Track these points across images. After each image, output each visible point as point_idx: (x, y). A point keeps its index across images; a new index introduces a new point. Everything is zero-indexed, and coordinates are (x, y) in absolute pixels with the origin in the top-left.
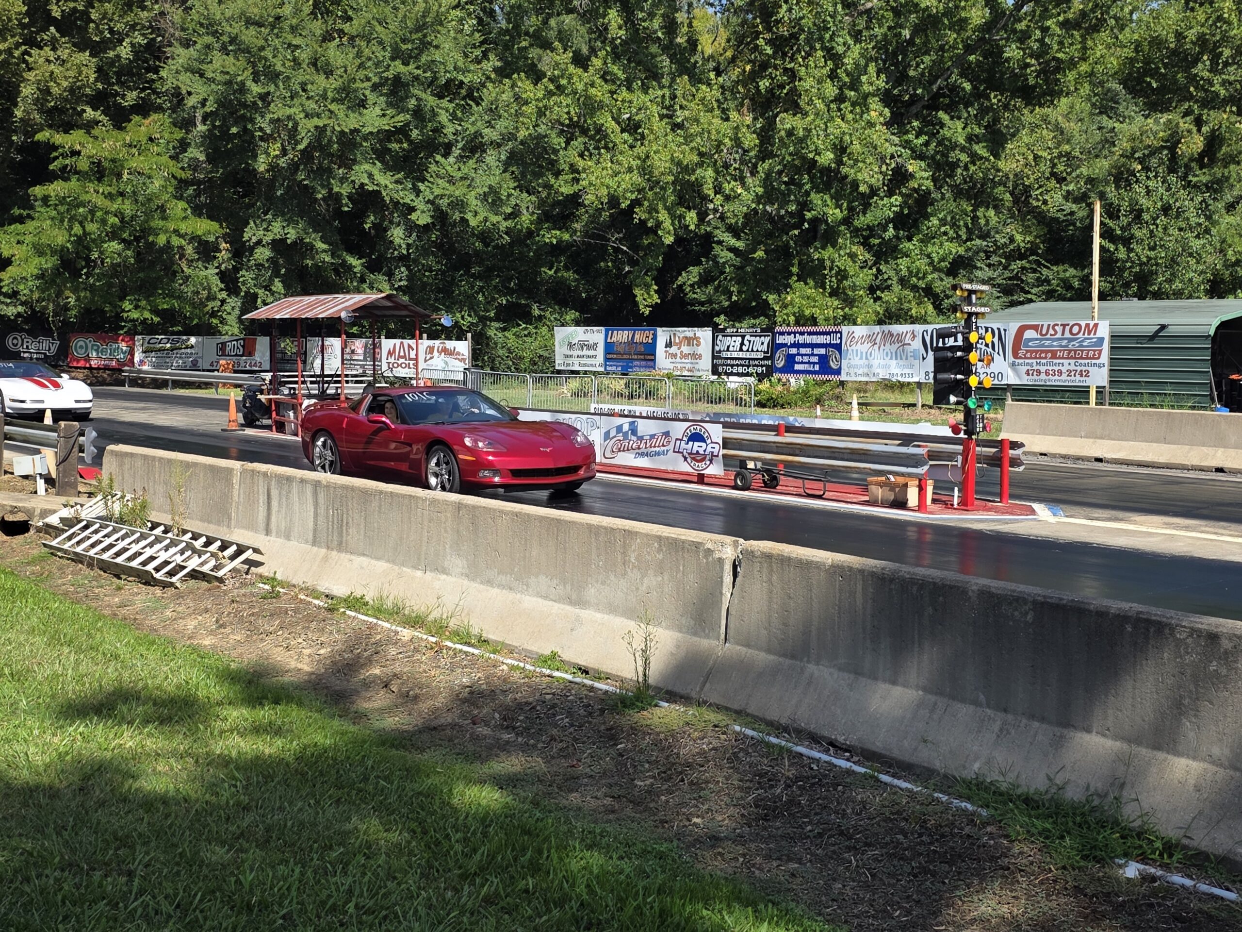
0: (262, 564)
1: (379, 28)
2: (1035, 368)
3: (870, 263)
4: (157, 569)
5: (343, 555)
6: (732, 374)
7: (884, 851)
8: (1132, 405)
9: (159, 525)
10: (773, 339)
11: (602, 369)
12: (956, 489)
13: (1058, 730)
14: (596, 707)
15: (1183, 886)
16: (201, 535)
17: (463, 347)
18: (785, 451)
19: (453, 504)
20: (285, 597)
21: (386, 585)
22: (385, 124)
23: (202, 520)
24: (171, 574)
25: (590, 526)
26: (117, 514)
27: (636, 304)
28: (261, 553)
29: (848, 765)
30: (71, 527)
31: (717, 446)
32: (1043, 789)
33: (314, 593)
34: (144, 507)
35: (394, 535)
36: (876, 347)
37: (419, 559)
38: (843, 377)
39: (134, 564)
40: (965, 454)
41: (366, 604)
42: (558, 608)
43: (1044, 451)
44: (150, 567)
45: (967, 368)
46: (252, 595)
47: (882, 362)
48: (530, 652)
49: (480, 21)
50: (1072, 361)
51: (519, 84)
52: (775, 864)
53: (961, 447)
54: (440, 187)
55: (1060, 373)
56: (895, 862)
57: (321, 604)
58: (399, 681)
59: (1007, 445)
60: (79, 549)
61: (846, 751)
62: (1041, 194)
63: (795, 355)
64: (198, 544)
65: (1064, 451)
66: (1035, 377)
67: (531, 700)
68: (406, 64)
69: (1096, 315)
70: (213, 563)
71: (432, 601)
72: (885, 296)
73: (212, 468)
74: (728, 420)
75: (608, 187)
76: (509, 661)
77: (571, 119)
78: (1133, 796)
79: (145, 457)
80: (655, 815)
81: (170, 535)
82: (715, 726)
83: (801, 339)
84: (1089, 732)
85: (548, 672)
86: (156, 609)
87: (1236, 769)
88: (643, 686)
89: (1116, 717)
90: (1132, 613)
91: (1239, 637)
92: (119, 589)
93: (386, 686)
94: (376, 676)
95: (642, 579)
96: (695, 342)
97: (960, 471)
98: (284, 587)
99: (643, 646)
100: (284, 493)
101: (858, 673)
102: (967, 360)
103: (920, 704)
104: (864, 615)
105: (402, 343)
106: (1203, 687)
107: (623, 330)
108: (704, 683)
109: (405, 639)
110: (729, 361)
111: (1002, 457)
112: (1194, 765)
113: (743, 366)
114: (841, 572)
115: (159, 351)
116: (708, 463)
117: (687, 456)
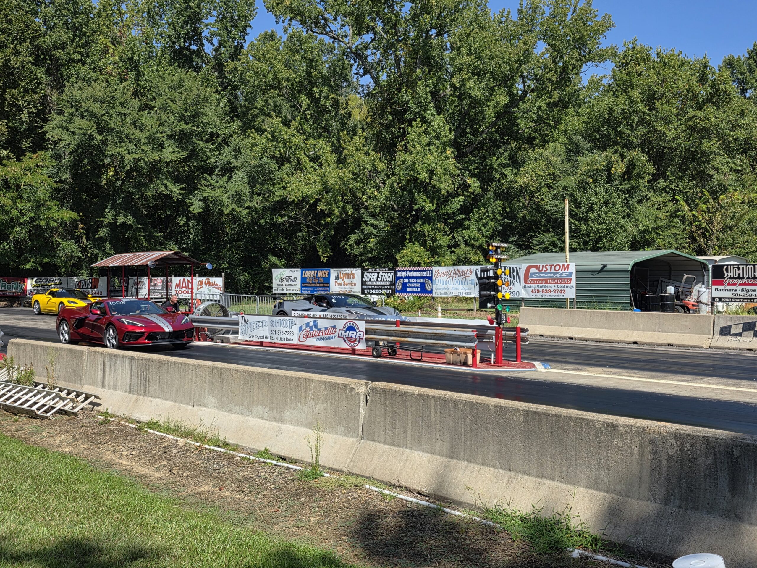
0: (100, 405)
1: (171, 104)
2: (537, 289)
3: (448, 233)
4: (38, 409)
5: (146, 398)
6: (372, 294)
7: (445, 549)
8: (588, 308)
9: (40, 384)
10: (395, 274)
11: (299, 292)
12: (493, 355)
13: (538, 480)
14: (290, 478)
15: (602, 561)
16: (65, 389)
17: (220, 281)
18: (399, 335)
19: (209, 367)
20: (113, 423)
21: (171, 415)
22: (174, 157)
23: (65, 381)
24: (46, 412)
25: (286, 377)
26: (15, 378)
27: (318, 256)
28: (100, 399)
29: (428, 503)
31: (362, 333)
32: (530, 512)
33: (130, 420)
34: (31, 374)
35: (176, 386)
36: (451, 278)
37: (190, 399)
38: (434, 295)
39: (25, 406)
40: (497, 335)
41: (160, 425)
42: (269, 424)
43: (541, 333)
44: (34, 408)
45: (497, 289)
46: (93, 422)
47: (455, 286)
48: (253, 449)
49: (229, 101)
50: (556, 285)
51: (252, 135)
52: (386, 559)
53: (494, 332)
54: (207, 192)
55: (550, 291)
56: (451, 555)
57: (134, 426)
58: (178, 468)
59: (520, 330)
61: (427, 496)
62: (540, 195)
63: (406, 283)
64: (63, 394)
65: (552, 334)
66: (537, 294)
67: (253, 476)
68: (186, 124)
69: (568, 260)
70: (71, 404)
71: (197, 423)
72: (457, 250)
73: (71, 350)
74: (368, 318)
75: (302, 192)
76: (241, 455)
77: (281, 154)
78: (577, 514)
79: (32, 345)
80: (320, 535)
81: (47, 389)
82: (356, 486)
83: (410, 274)
84: (554, 480)
85: (263, 460)
86: (37, 432)
87: (629, 497)
88: (315, 466)
89: (567, 472)
90: (573, 415)
91: (628, 426)
92: (16, 421)
93: (170, 471)
94: (165, 466)
95: (315, 406)
96: (352, 276)
97: (494, 345)
98: (112, 418)
99: (316, 443)
100: (113, 364)
101: (433, 453)
102: (496, 284)
103: (466, 468)
104: (436, 421)
105: (184, 279)
106: (611, 454)
107: (311, 270)
108: (350, 462)
109: (181, 444)
110: (371, 287)
111: (517, 337)
112: (607, 495)
113: (379, 289)
114: (423, 398)
115: (42, 286)
116: (357, 343)
117: (346, 339)
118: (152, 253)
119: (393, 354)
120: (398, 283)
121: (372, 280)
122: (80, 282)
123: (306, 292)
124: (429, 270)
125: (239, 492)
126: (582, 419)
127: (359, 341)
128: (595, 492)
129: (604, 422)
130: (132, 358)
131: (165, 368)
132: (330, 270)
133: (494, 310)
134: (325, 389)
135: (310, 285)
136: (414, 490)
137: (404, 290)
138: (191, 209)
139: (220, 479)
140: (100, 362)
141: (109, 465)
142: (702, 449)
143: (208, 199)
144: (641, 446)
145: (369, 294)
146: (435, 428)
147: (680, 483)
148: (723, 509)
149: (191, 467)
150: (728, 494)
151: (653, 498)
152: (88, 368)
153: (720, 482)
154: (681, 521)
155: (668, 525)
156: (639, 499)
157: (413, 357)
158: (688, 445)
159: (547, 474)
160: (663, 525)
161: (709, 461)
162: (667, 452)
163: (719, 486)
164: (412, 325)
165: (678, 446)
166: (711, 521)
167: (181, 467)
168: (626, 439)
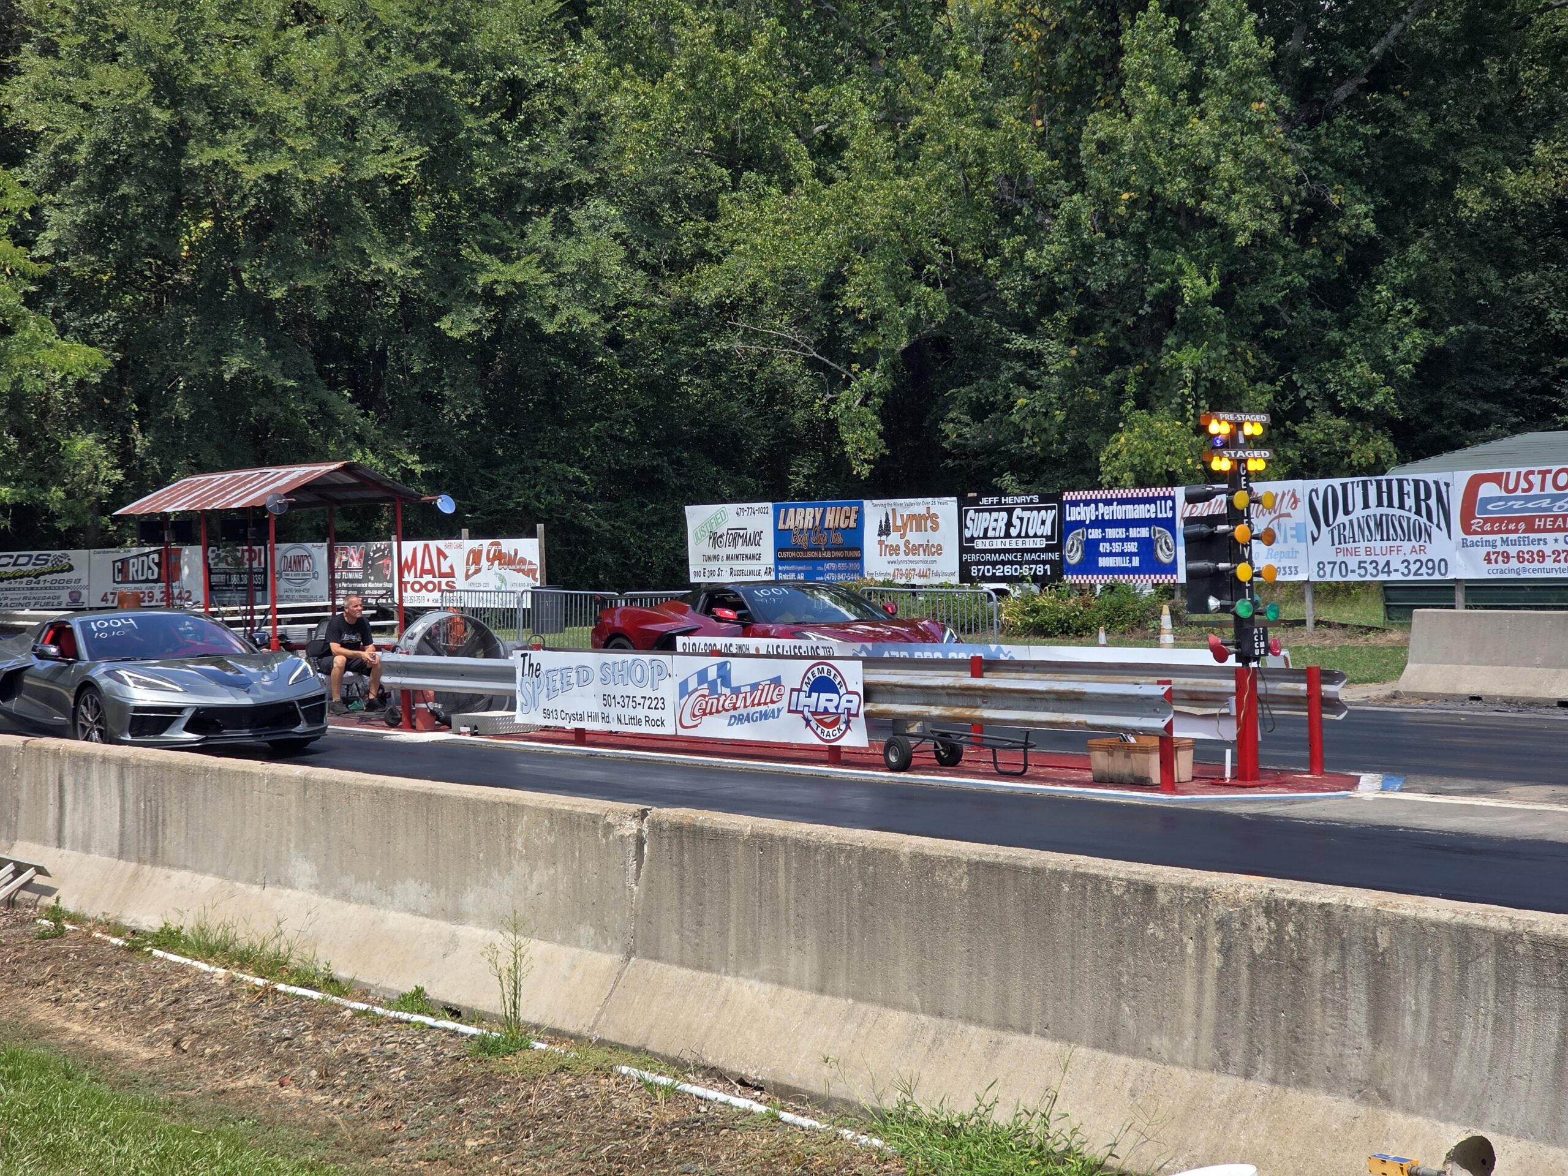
0: (51, 891)
2: (1500, 549)
5: (158, 870)
6: (992, 578)
10: (1062, 513)
11: (770, 578)
12: (1228, 752)
13: (995, 1035)
14: (451, 1054)
17: (530, 549)
20: (71, 936)
21: (209, 911)
25: (470, 802)
27: (844, 459)
28: (47, 874)
29: (751, 1105)
31: (855, 698)
32: (968, 1113)
33: (116, 929)
35: (224, 834)
37: (256, 867)
40: (1240, 693)
41: (184, 938)
42: (429, 926)
43: (1475, 691)
45: (1235, 551)
46: (26, 933)
48: (390, 991)
50: (1560, 536)
53: (1232, 683)
55: (1542, 556)
57: (121, 943)
58: (195, 1037)
61: (757, 1088)
63: (1096, 542)
65: (1507, 691)
66: (1501, 566)
71: (267, 929)
76: (357, 1005)
78: (1066, 1110)
82: (599, 1068)
83: (1107, 512)
84: (1026, 1031)
85: (405, 1016)
87: (1174, 1063)
88: (512, 1022)
89: (1056, 1010)
90: (1069, 868)
91: (1175, 888)
93: (175, 1045)
94: (168, 1033)
95: (531, 874)
96: (929, 524)
97: (1234, 723)
98: (73, 923)
99: (511, 965)
100: (81, 780)
101: (782, 983)
102: (1233, 538)
103: (849, 1016)
104: (787, 900)
105: (426, 547)
106: (1142, 959)
107: (805, 507)
108: (600, 1014)
109: (221, 983)
110: (988, 557)
111: (1309, 697)
112: (1134, 1062)
113: (1011, 563)
114: (762, 843)
115: (15, 578)
116: (843, 727)
117: (810, 717)
118: (283, 471)
119: (950, 758)
120: (1069, 543)
121: (990, 534)
122: (125, 562)
123: (792, 576)
124: (1165, 498)
125: (322, 1088)
126: (1084, 875)
127: (847, 723)
128: (1110, 1056)
129: (1129, 881)
130: (123, 764)
131: (199, 788)
132: (861, 506)
133: (1230, 618)
134: (551, 830)
135: (801, 554)
136: (731, 1074)
137: (1088, 565)
138: (444, 324)
139: (286, 1061)
140: (52, 778)
141: (38, 1032)
142: (1318, 935)
143: (493, 291)
144: (1201, 936)
145: (985, 579)
146: (787, 920)
147: (1276, 1021)
148: (1356, 1080)
149: (228, 1035)
150: (1366, 1043)
151: (1222, 1063)
152: (24, 795)
153: (1351, 1014)
154: (1271, 1113)
155: (1244, 1124)
156: (1196, 1066)
157: (1000, 768)
158: (1290, 928)
159: (1015, 1018)
160: (1235, 1124)
161: (1332, 966)
162: (1251, 948)
163: (1350, 1023)
164: (1017, 671)
165: (1271, 933)
166: (1330, 1109)
167: (204, 1035)
168: (1172, 921)
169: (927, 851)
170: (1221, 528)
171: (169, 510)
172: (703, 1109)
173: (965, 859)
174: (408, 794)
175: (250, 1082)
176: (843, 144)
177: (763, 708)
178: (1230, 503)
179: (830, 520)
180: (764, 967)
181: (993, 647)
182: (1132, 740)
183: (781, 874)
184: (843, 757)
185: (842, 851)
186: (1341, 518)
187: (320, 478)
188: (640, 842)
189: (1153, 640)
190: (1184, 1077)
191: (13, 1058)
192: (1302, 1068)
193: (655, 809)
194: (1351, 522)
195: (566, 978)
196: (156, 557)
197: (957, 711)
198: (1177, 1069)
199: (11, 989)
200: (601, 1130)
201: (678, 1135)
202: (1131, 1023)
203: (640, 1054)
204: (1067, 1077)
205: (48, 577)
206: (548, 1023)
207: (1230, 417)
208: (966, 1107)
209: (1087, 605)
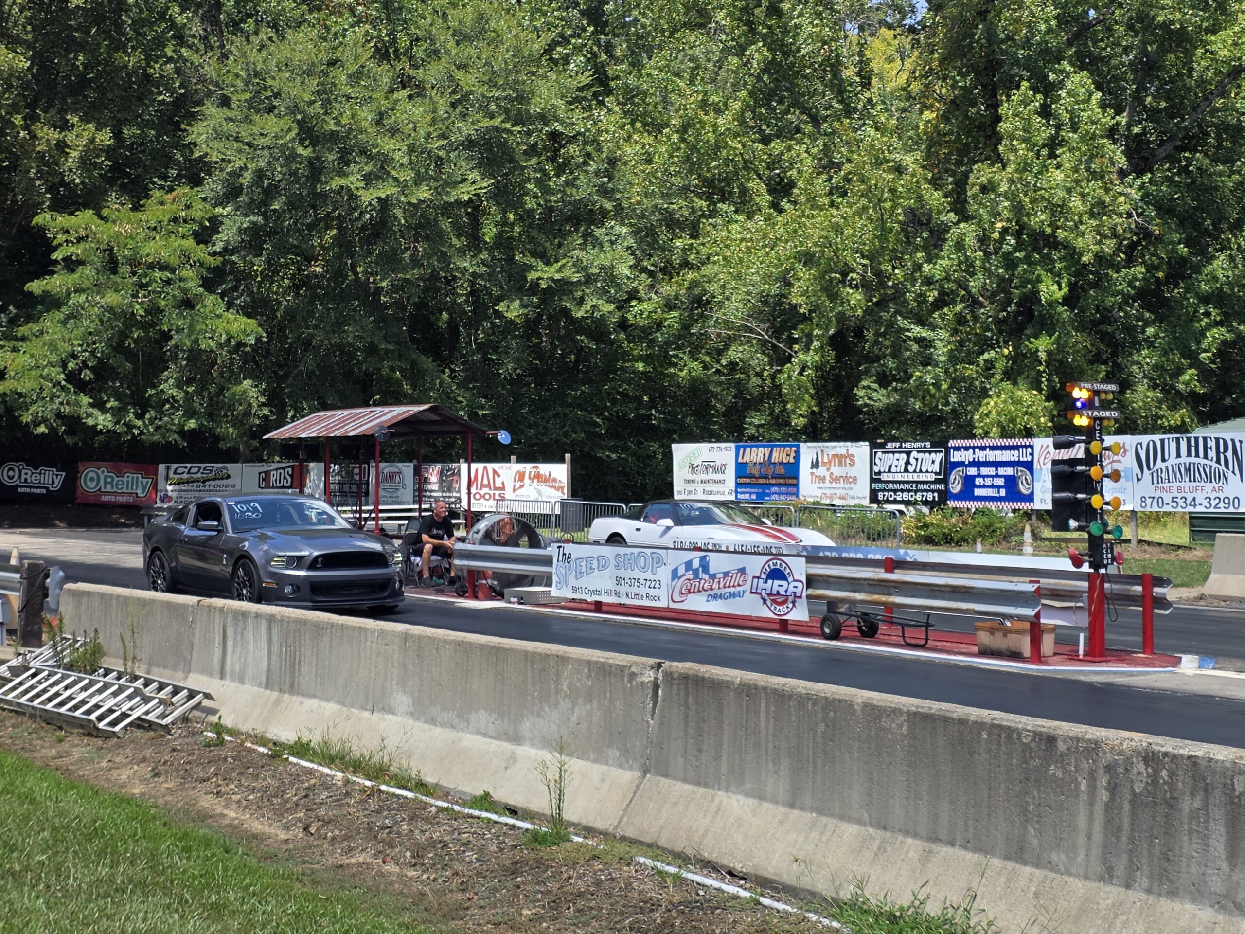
0: (214, 711)
4: (100, 718)
5: (294, 698)
9: (111, 671)
10: (947, 455)
12: (1082, 636)
13: (927, 845)
16: (154, 681)
19: (400, 634)
20: (229, 745)
21: (331, 729)
23: (157, 665)
24: (113, 724)
26: (66, 660)
28: (212, 699)
29: (737, 890)
30: (18, 676)
31: (800, 585)
32: (906, 905)
33: (263, 741)
34: (96, 652)
35: (344, 672)
37: (367, 698)
38: (1036, 505)
39: (78, 713)
40: (1091, 591)
41: (312, 749)
42: (495, 745)
44: (93, 717)
45: (1090, 487)
46: (195, 742)
48: (464, 793)
53: (1085, 584)
57: (266, 751)
58: (320, 824)
59: (1151, 582)
60: (23, 700)
61: (742, 878)
64: (148, 691)
67: (447, 838)
70: (161, 709)
71: (374, 744)
73: (169, 605)
76: (440, 804)
78: (983, 907)
79: (103, 595)
81: (122, 681)
82: (622, 858)
83: (981, 456)
84: (952, 844)
85: (476, 813)
86: (92, 759)
87: (1070, 874)
88: (557, 821)
89: (975, 828)
90: (987, 720)
91: (1072, 739)
92: (60, 741)
93: (305, 829)
94: (300, 820)
95: (573, 709)
96: (848, 461)
97: (1086, 614)
98: (231, 735)
99: (557, 777)
100: (239, 630)
101: (761, 798)
102: (1089, 476)
103: (813, 826)
104: (767, 735)
105: (485, 468)
106: (1044, 792)
107: (758, 447)
108: (622, 817)
109: (340, 783)
110: (891, 486)
111: (1143, 597)
112: (1037, 872)
113: (909, 491)
114: (748, 690)
115: (188, 482)
116: (790, 605)
117: (766, 597)
118: (386, 409)
119: (869, 631)
120: (952, 477)
121: (893, 469)
122: (267, 473)
123: (747, 496)
124: (1026, 447)
125: (415, 865)
126: (999, 726)
127: (794, 603)
128: (1018, 866)
129: (1036, 733)
130: (271, 619)
131: (326, 639)
132: (798, 447)
133: (1085, 535)
134: (589, 676)
135: (754, 481)
136: (722, 867)
137: (967, 492)
138: (501, 307)
139: (387, 844)
140: (218, 628)
141: (204, 817)
142: (1187, 780)
143: (538, 285)
144: (1092, 776)
145: (888, 501)
146: (767, 750)
147: (1151, 845)
148: (1215, 894)
149: (345, 823)
150: (1224, 866)
151: (1108, 876)
152: (197, 640)
153: (1212, 842)
154: (1147, 917)
155: (1125, 924)
156: (1086, 877)
157: (908, 640)
158: (1164, 773)
159: (943, 834)
160: (1118, 924)
161: (1197, 804)
162: (1132, 787)
163: (1211, 849)
164: (919, 569)
165: (1148, 776)
166: (1195, 915)
167: (327, 822)
168: (1069, 764)
169: (875, 702)
170: (1080, 468)
171: (303, 436)
172: (702, 893)
173: (905, 709)
174: (482, 647)
175: (361, 860)
176: (792, 184)
177: (732, 590)
178: (1087, 451)
179: (777, 456)
180: (748, 786)
181: (902, 551)
182: (1008, 624)
183: (763, 715)
184: (790, 627)
185: (810, 699)
186: (1159, 464)
187: (414, 416)
188: (656, 686)
189: (1018, 549)
190: (1078, 886)
191: (186, 834)
192: (1172, 882)
193: (667, 663)
194: (1167, 467)
195: (597, 788)
196: (290, 470)
197: (876, 597)
198: (1072, 879)
199: (184, 783)
200: (624, 906)
201: (683, 912)
202: (1035, 842)
203: (653, 848)
204: (984, 880)
205: (212, 483)
206: (584, 822)
207: (1089, 386)
208: (905, 900)
209: (965, 523)
